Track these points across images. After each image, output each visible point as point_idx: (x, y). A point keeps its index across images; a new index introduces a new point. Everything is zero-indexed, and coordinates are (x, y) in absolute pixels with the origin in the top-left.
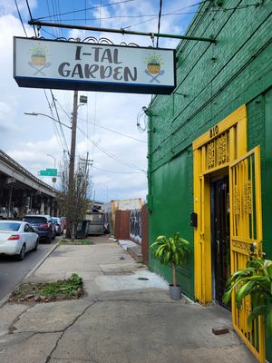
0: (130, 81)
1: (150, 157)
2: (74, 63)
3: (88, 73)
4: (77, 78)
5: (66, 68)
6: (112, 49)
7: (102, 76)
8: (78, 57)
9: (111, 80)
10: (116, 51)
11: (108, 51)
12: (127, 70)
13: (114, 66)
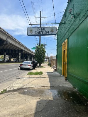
0: (48, 34)
1: (57, 45)
2: (37, 31)
3: (40, 33)
4: (38, 34)
5: (36, 32)
6: (44, 28)
7: (42, 33)
8: (38, 30)
9: (44, 34)
10: (45, 28)
11: (43, 28)
12: (47, 32)
13: (44, 31)
